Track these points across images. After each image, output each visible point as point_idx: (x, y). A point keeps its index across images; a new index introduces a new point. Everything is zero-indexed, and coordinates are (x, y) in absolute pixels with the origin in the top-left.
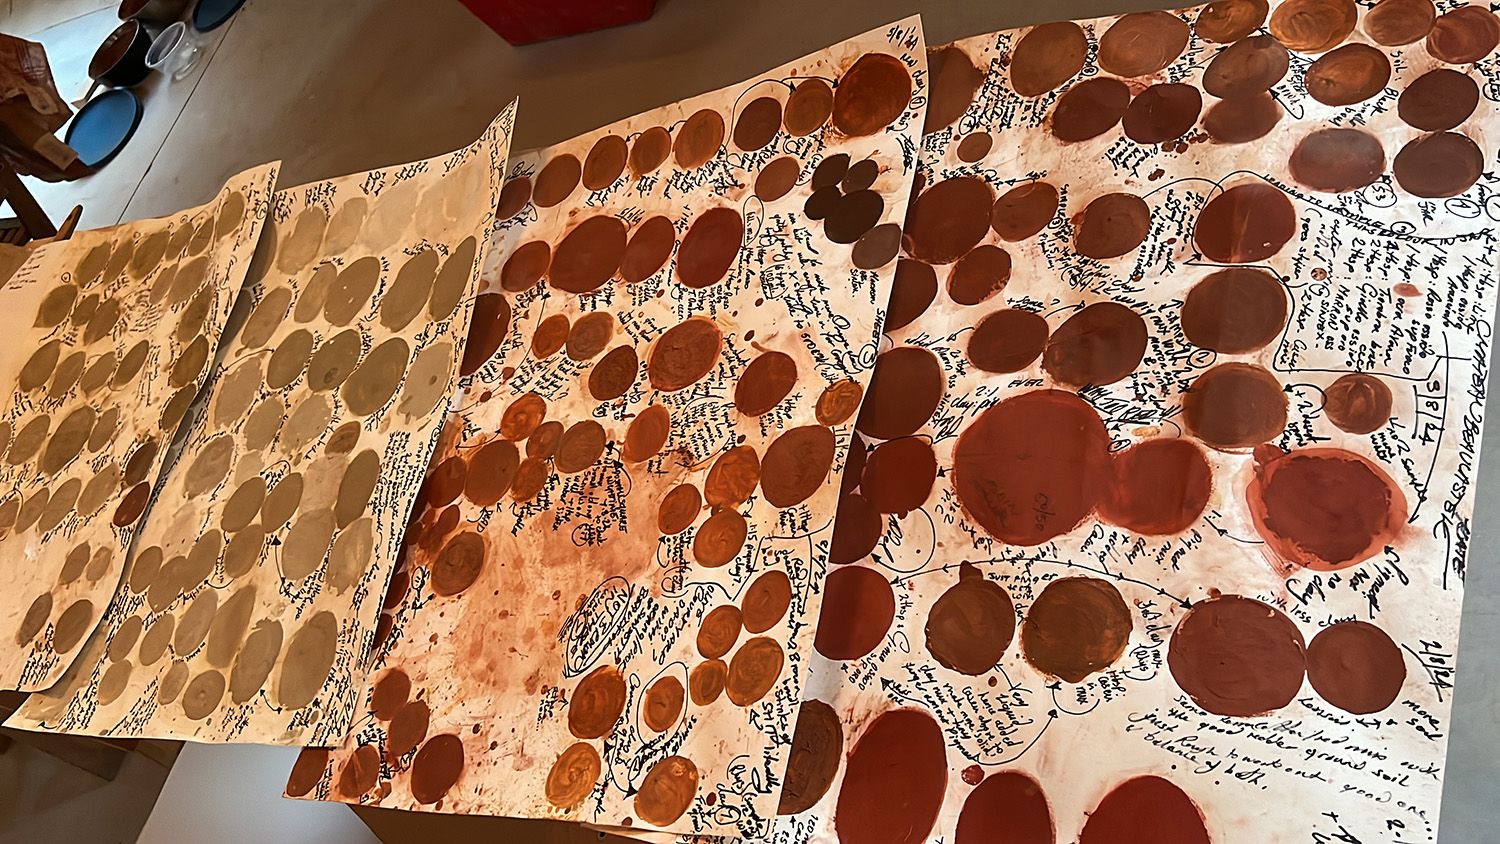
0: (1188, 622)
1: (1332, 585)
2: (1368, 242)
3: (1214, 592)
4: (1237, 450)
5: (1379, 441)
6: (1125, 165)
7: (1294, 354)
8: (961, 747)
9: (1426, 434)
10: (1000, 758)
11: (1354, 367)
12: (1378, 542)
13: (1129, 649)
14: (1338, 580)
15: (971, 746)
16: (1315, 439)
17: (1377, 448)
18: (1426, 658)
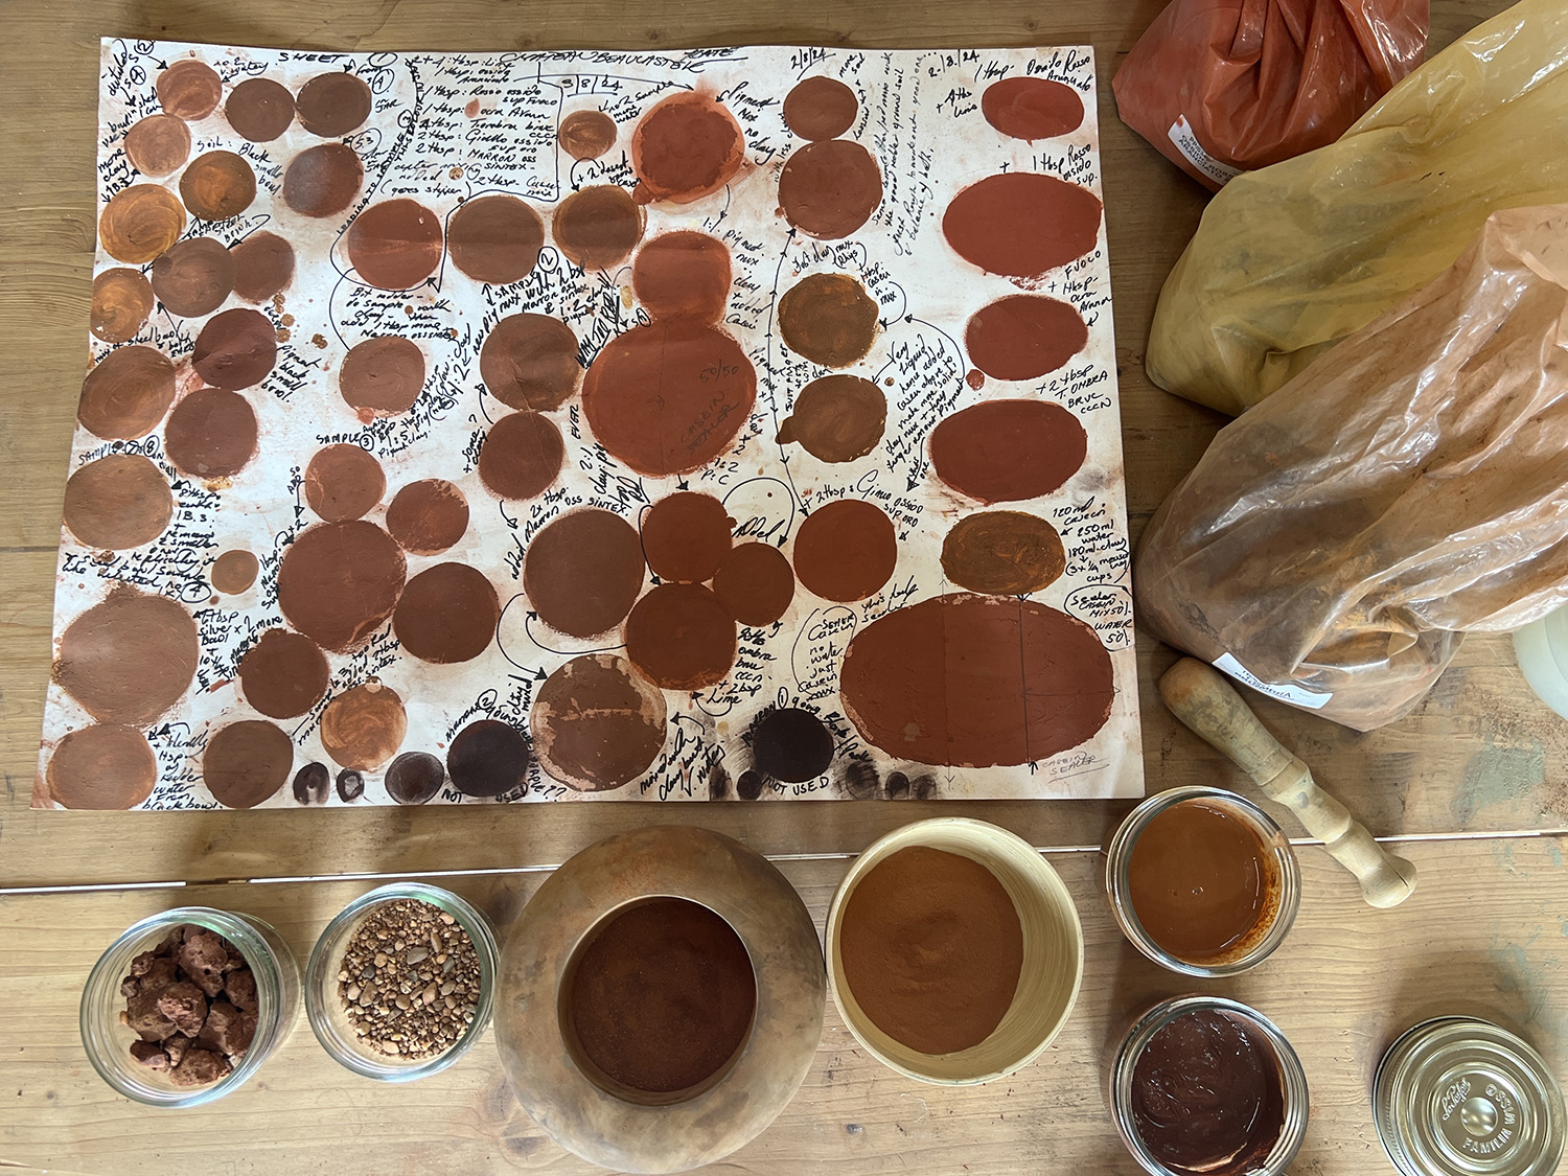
0: (807, 229)
1: (756, 134)
2: (421, 141)
3: (778, 212)
4: (642, 216)
5: (621, 117)
6: (303, 375)
7: (541, 185)
8: (954, 398)
9: (613, 86)
10: (956, 359)
11: (553, 140)
12: (714, 107)
13: (839, 271)
14: (750, 130)
15: (950, 388)
16: (624, 162)
17: (628, 118)
18: (805, 65)
